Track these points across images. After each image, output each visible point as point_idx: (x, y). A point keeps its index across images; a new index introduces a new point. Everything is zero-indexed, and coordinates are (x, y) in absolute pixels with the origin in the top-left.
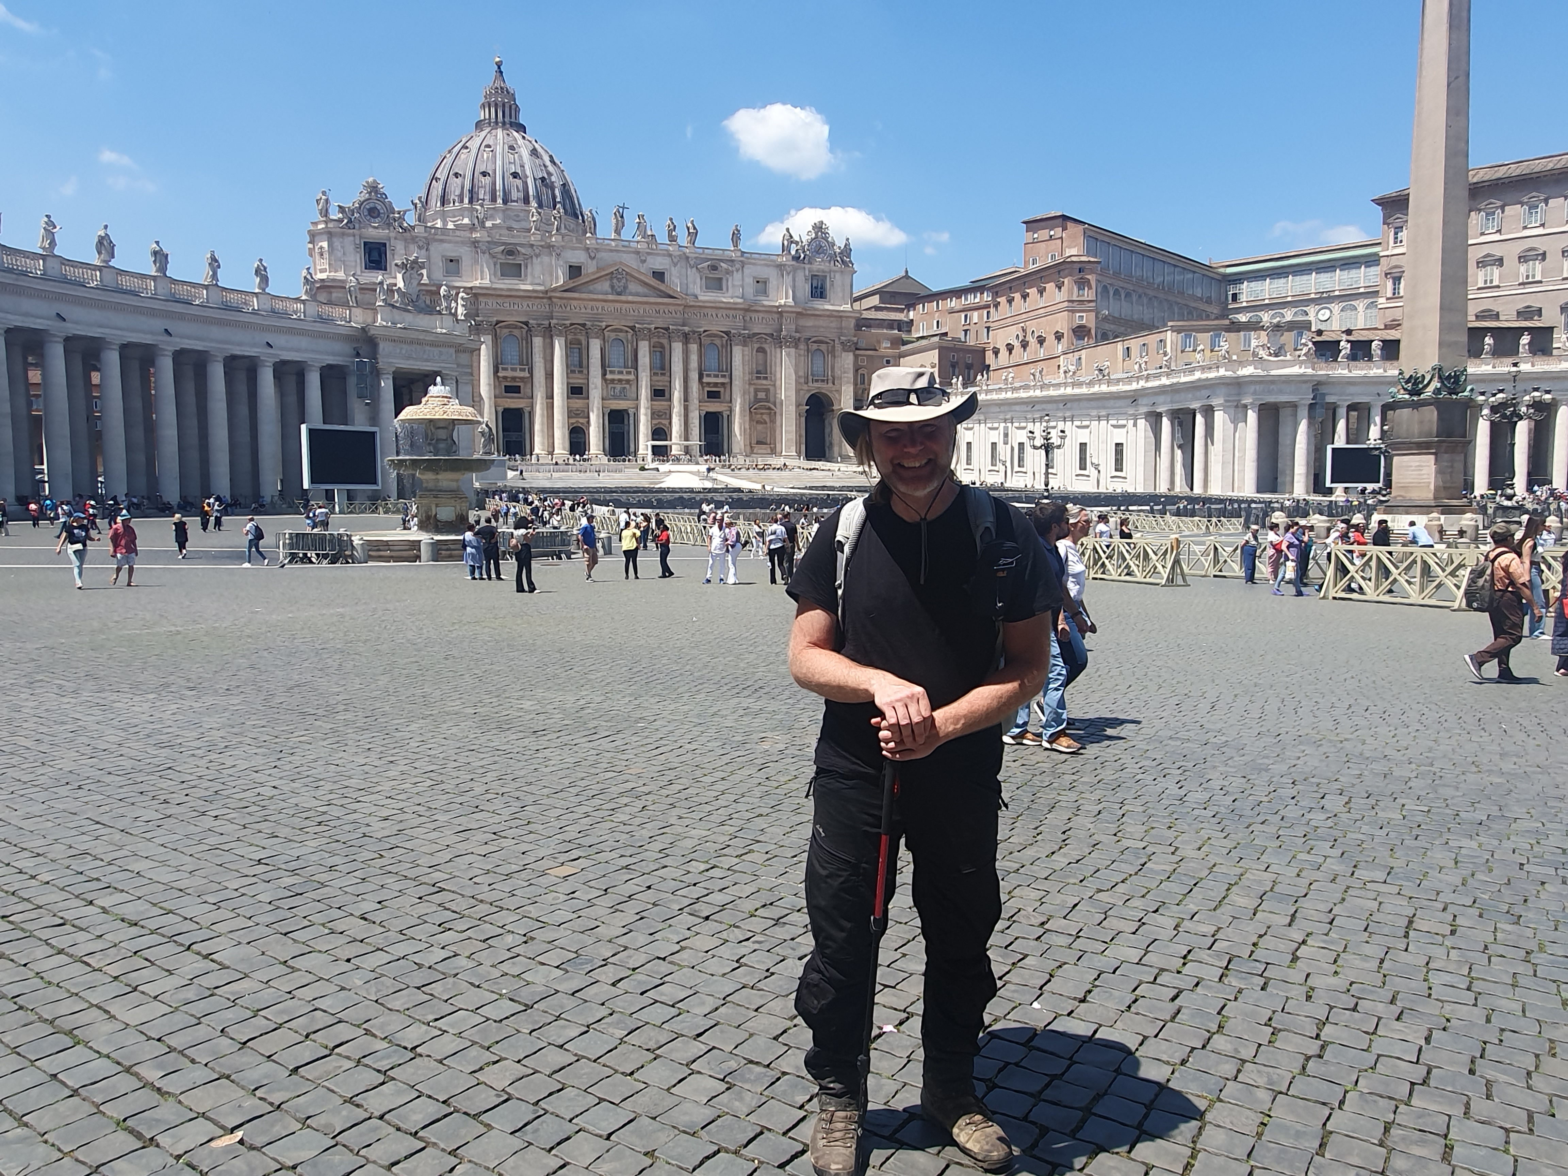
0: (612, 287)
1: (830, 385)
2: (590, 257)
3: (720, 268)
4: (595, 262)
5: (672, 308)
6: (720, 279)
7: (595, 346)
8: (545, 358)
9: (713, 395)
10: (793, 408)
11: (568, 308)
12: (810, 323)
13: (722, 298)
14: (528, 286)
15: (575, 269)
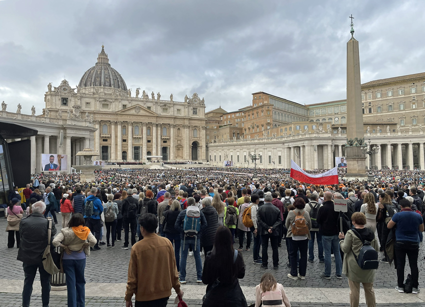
0: (136, 111)
1: (199, 139)
2: (129, 103)
3: (167, 106)
4: (131, 104)
5: (153, 118)
6: (167, 109)
7: (130, 128)
8: (115, 131)
9: (165, 142)
10: (188, 146)
11: (123, 117)
12: (193, 122)
13: (167, 114)
14: (111, 110)
15: (124, 106)
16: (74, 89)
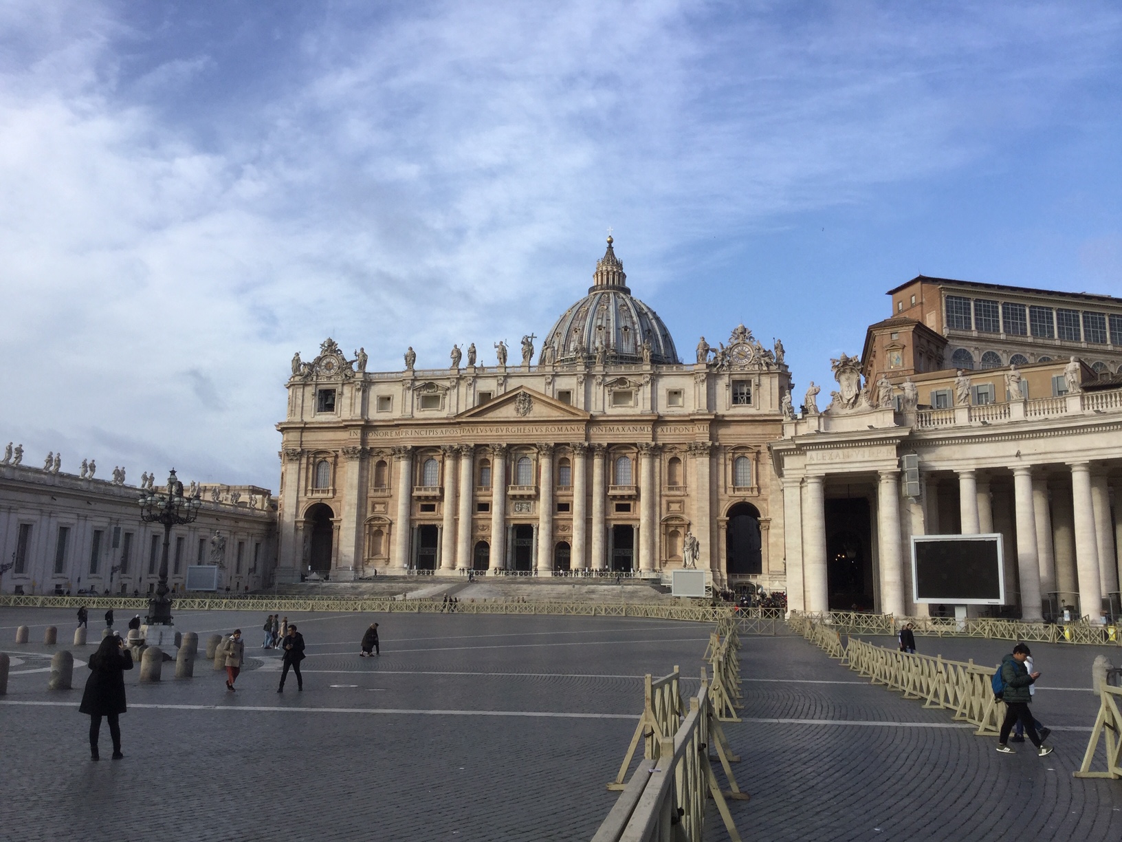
0: (516, 410)
1: (755, 493)
2: (498, 384)
3: (628, 383)
4: (503, 388)
5: (575, 426)
7: (497, 466)
8: (454, 477)
10: (707, 521)
11: (475, 431)
12: (728, 430)
13: (630, 411)
14: (444, 414)
15: (485, 397)
16: (352, 362)
